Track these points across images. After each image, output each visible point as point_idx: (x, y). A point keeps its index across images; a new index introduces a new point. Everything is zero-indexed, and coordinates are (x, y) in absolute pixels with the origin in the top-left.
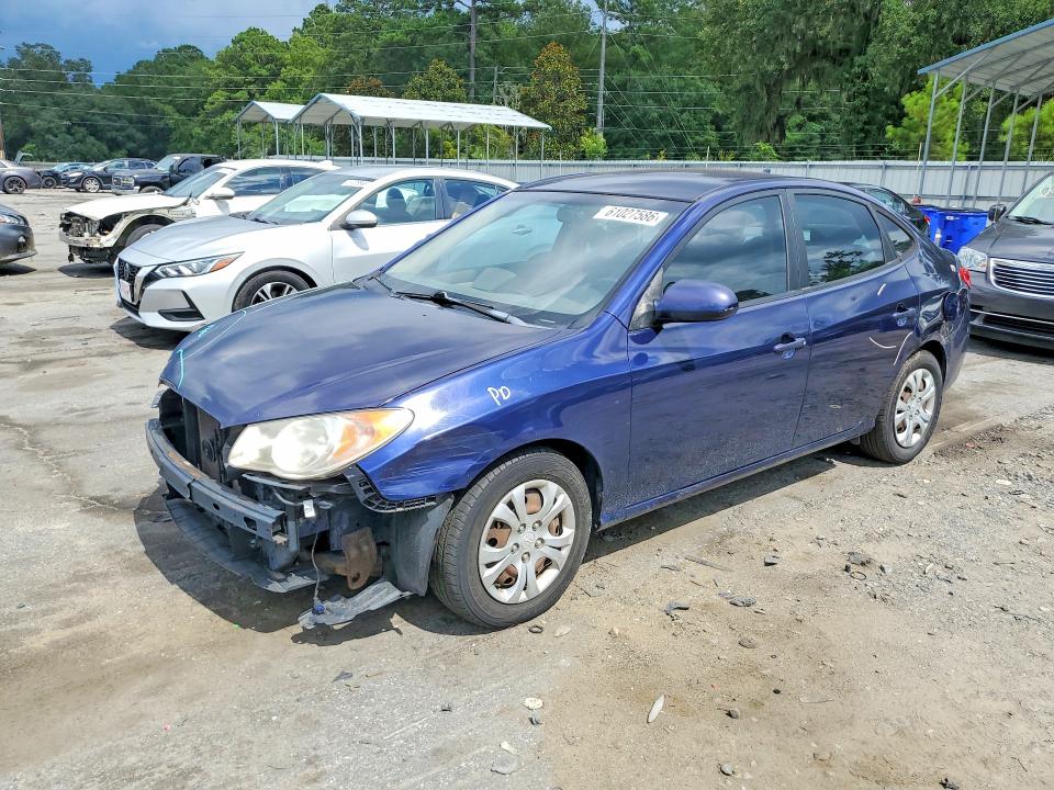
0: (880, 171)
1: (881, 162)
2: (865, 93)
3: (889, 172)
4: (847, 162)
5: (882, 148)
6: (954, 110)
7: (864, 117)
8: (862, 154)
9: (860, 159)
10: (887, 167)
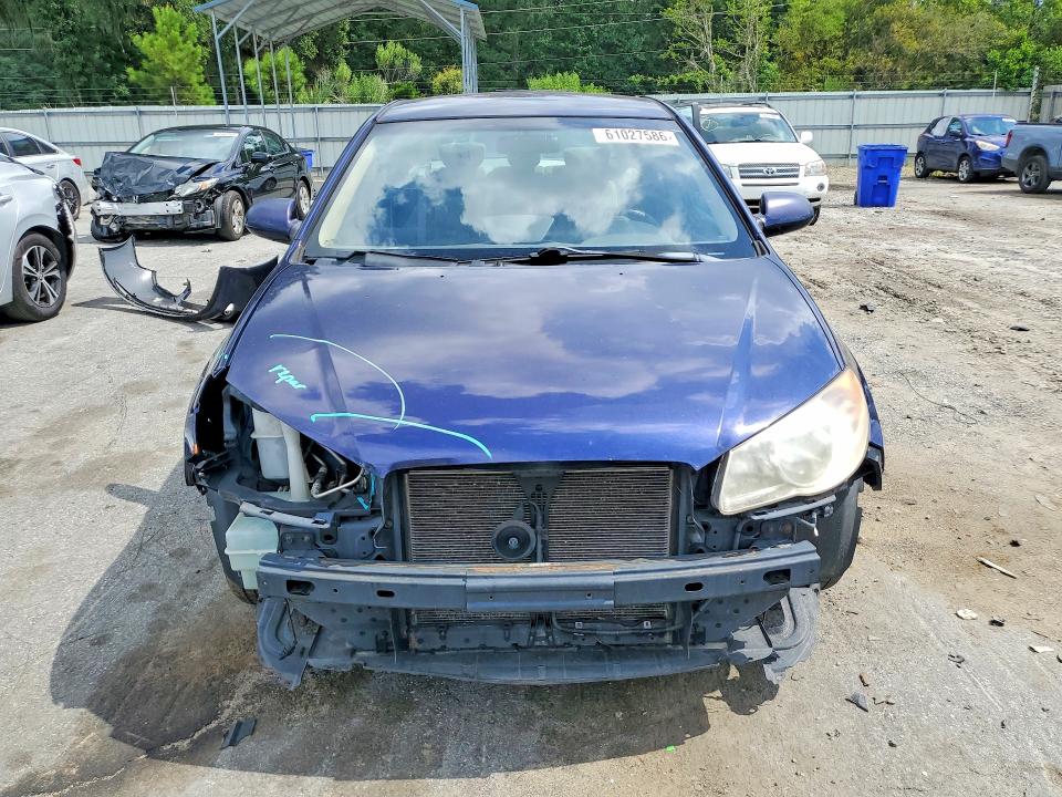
0: (135, 118)
1: (133, 108)
2: (73, 32)
3: (144, 117)
4: (93, 109)
5: (110, 92)
6: (193, 53)
7: (80, 58)
8: (89, 99)
9: (89, 105)
10: (141, 112)
